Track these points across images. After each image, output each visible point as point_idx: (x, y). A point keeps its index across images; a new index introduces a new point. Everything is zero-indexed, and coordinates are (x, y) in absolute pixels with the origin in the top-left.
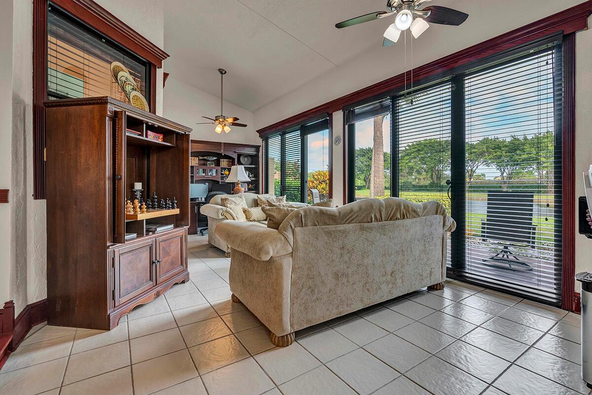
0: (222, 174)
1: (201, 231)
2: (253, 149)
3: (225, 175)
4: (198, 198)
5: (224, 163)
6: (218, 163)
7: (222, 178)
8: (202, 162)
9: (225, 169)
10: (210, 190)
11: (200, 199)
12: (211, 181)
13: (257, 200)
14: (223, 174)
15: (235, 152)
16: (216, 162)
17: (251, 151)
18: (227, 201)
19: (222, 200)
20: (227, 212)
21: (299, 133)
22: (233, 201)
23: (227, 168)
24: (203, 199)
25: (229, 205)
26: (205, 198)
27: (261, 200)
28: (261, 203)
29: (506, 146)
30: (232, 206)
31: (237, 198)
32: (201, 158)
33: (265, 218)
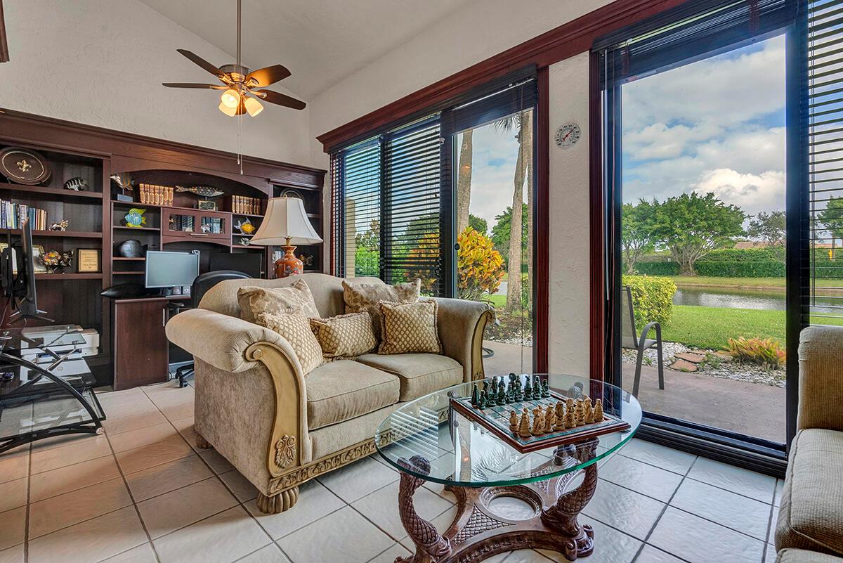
0: (235, 231)
1: (178, 374)
2: (309, 177)
3: (243, 234)
4: (171, 288)
5: (241, 205)
6: (225, 205)
7: (237, 239)
8: (185, 200)
9: (243, 218)
10: (204, 268)
11: (178, 291)
12: (207, 248)
13: (342, 293)
14: (239, 231)
15: (268, 181)
16: (221, 201)
17: (305, 182)
18: (259, 301)
19: (242, 295)
20: (266, 344)
21: (439, 129)
22: (279, 300)
23: (250, 218)
24: (187, 291)
25: (268, 317)
26: (192, 288)
27: (355, 294)
28: (355, 301)
29: (633, 213)
30: (280, 317)
31: (290, 289)
32: (181, 189)
33: (372, 346)
